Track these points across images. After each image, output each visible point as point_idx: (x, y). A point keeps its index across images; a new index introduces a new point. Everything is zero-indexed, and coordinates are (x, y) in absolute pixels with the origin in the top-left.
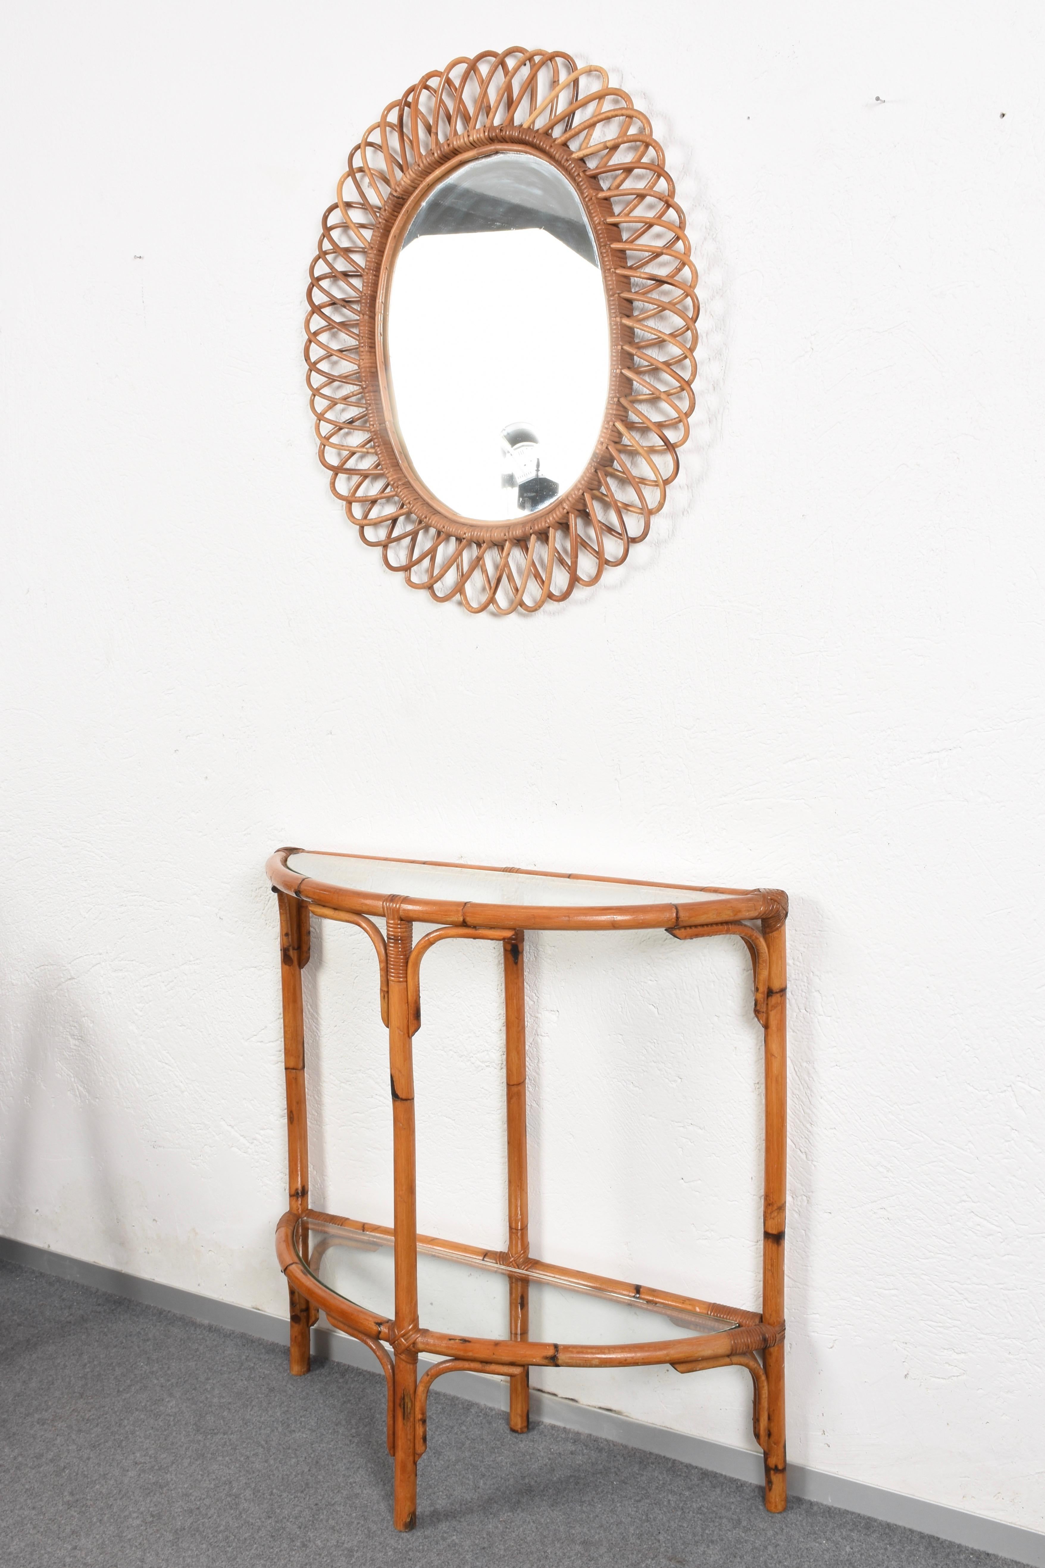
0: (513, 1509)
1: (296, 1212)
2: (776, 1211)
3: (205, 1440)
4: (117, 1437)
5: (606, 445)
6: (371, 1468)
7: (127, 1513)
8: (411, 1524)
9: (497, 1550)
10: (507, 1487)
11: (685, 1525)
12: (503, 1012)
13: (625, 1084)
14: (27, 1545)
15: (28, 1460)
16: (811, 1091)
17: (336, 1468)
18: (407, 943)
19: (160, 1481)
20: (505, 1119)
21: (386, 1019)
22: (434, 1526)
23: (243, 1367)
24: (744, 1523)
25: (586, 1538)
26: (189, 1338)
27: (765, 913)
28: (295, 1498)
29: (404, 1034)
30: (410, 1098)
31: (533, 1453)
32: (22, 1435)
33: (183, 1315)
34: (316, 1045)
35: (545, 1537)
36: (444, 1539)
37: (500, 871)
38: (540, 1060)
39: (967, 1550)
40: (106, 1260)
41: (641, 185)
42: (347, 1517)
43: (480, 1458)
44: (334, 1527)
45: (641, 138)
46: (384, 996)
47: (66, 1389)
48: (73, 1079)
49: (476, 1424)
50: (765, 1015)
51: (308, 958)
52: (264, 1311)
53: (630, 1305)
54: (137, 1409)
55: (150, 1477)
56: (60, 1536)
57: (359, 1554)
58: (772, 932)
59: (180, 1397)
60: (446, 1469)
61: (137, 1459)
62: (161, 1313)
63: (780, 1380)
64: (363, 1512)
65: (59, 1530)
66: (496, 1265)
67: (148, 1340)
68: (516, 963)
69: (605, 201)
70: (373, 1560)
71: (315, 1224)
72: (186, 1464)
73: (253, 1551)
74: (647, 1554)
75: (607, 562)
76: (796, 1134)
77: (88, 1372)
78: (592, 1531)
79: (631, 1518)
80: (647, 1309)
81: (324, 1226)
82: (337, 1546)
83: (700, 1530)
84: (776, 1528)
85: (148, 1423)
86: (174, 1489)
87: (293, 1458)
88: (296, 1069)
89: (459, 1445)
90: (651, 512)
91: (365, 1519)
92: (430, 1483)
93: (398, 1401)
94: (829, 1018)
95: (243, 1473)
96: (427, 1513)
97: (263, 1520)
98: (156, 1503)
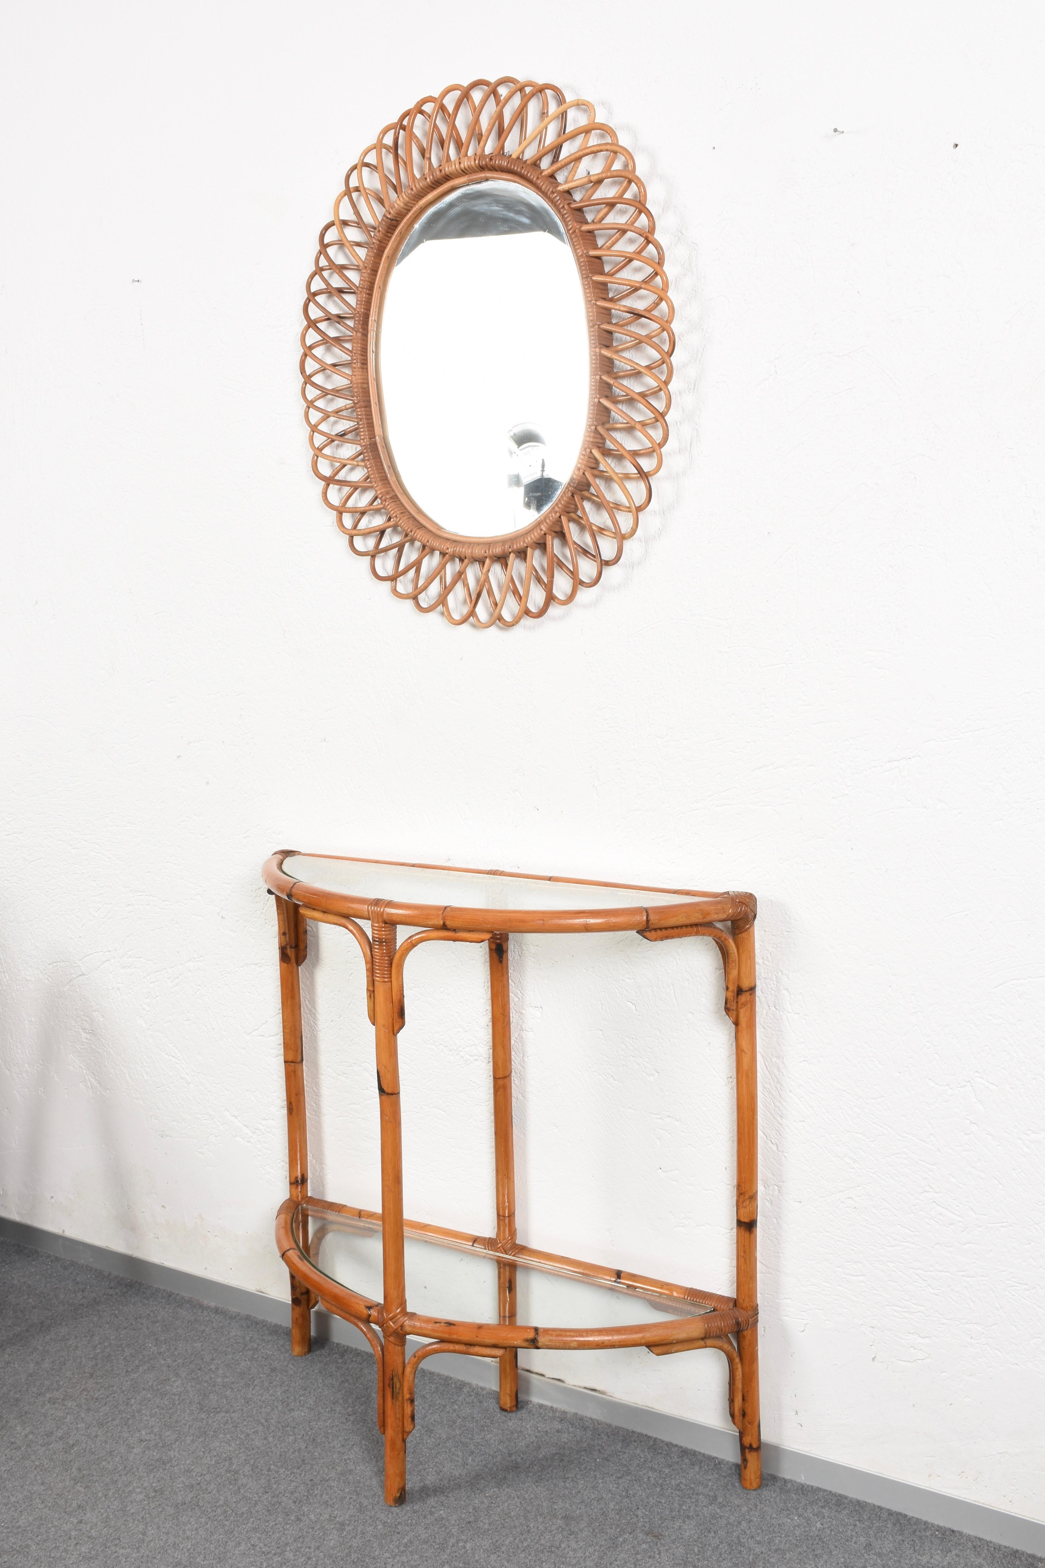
0: (499, 1485)
1: (296, 1199)
2: (748, 1200)
3: (208, 1418)
4: (124, 1415)
5: (583, 471)
6: (365, 1445)
7: (131, 1488)
8: (401, 1499)
9: (482, 1524)
10: (494, 1464)
11: (663, 1501)
12: (490, 1008)
13: (605, 1078)
14: (35, 1519)
15: (39, 1438)
16: (781, 1085)
17: (332, 1445)
18: (391, 945)
19: (164, 1458)
20: (493, 1111)
21: (373, 1017)
22: (423, 1500)
23: (247, 1348)
24: (720, 1500)
25: (568, 1513)
26: (196, 1320)
27: (733, 915)
28: (291, 1474)
29: (389, 1032)
30: (396, 1092)
31: (521, 1431)
32: (33, 1414)
33: (191, 1298)
34: (314, 1039)
35: (529, 1512)
36: (431, 1513)
37: (484, 873)
38: (526, 1054)
39: (934, 1527)
40: (119, 1246)
41: (622, 220)
42: (340, 1492)
43: (470, 1436)
44: (327, 1501)
45: (623, 174)
46: (371, 995)
47: (77, 1369)
48: (85, 1071)
49: (467, 1403)
50: (735, 1012)
51: (305, 957)
52: (268, 1294)
53: (612, 1289)
54: (144, 1389)
55: (155, 1454)
56: (67, 1510)
57: (350, 1528)
58: (741, 933)
59: (185, 1377)
60: (436, 1446)
61: (142, 1437)
62: (170, 1295)
63: (754, 1362)
64: (356, 1488)
65: (66, 1505)
66: (485, 1251)
67: (156, 1322)
68: (501, 962)
69: (589, 234)
70: (363, 1533)
71: (314, 1211)
72: (189, 1442)
73: (249, 1525)
74: (625, 1529)
75: (582, 583)
76: (767, 1126)
77: (98, 1353)
78: (574, 1507)
79: (612, 1494)
80: (627, 1294)
81: (323, 1212)
82: (330, 1520)
83: (677, 1506)
84: (751, 1504)
85: (154, 1402)
86: (177, 1465)
87: (291, 1435)
88: (294, 1062)
89: (450, 1423)
90: (623, 537)
91: (358, 1494)
92: (421, 1459)
93: (387, 1382)
94: (797, 1015)
95: (243, 1449)
96: (417, 1489)
97: (260, 1495)
98: (159, 1479)
